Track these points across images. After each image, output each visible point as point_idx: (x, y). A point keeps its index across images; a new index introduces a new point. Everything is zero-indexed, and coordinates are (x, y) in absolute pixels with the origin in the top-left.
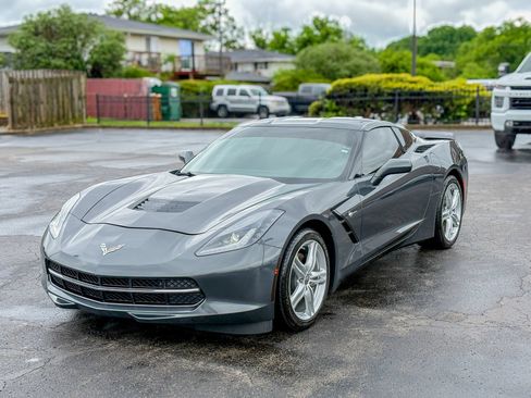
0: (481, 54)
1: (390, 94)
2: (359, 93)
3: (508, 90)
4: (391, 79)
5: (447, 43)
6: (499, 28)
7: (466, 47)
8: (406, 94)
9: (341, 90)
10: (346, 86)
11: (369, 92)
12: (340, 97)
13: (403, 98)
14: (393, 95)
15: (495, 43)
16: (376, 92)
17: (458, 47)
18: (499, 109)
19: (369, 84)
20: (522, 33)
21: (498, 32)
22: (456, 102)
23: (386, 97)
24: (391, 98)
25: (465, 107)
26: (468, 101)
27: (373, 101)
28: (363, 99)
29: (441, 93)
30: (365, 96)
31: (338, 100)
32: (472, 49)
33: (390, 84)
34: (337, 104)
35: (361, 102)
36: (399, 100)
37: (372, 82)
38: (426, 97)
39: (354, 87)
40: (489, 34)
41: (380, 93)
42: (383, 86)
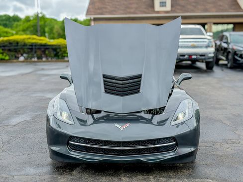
0: (25, 28)
1: (30, 45)
2: (14, 44)
4: (30, 38)
5: (8, 22)
6: (32, 17)
7: (17, 25)
8: (38, 45)
9: (4, 43)
10: (6, 41)
11: (19, 44)
12: (4, 46)
13: (37, 47)
14: (32, 45)
15: (31, 23)
16: (23, 44)
17: (13, 24)
20: (42, 19)
21: (32, 18)
22: (63, 50)
23: (28, 47)
24: (31, 47)
27: (21, 48)
28: (16, 47)
29: (55, 45)
30: (17, 46)
31: (3, 48)
32: (20, 25)
33: (30, 41)
34: (3, 50)
35: (15, 49)
36: (35, 48)
37: (21, 40)
38: (48, 47)
39: (11, 42)
40: (28, 19)
41: (25, 45)
42: (27, 41)
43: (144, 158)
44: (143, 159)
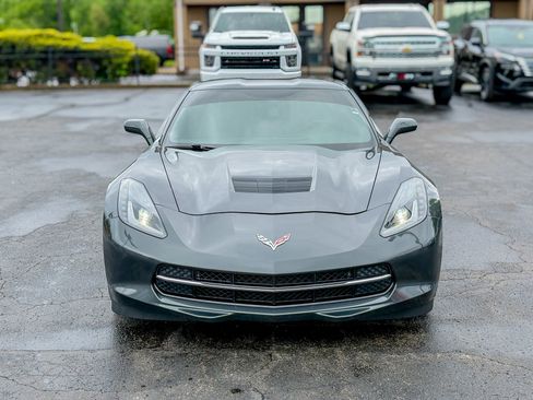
1: (42, 52)
2: (5, 50)
3: (219, 49)
4: (40, 36)
8: (60, 51)
11: (18, 49)
13: (57, 56)
14: (45, 52)
16: (26, 49)
18: (209, 68)
19: (16, 40)
22: (116, 61)
23: (36, 55)
24: (43, 56)
25: (125, 66)
26: (127, 59)
27: (22, 59)
28: (11, 57)
29: (97, 51)
30: (13, 53)
33: (42, 41)
35: (7, 60)
36: (54, 59)
37: (21, 38)
38: (82, 55)
41: (30, 50)
42: (34, 42)
43: (324, 310)
44: (321, 312)
